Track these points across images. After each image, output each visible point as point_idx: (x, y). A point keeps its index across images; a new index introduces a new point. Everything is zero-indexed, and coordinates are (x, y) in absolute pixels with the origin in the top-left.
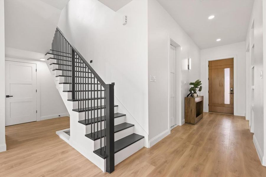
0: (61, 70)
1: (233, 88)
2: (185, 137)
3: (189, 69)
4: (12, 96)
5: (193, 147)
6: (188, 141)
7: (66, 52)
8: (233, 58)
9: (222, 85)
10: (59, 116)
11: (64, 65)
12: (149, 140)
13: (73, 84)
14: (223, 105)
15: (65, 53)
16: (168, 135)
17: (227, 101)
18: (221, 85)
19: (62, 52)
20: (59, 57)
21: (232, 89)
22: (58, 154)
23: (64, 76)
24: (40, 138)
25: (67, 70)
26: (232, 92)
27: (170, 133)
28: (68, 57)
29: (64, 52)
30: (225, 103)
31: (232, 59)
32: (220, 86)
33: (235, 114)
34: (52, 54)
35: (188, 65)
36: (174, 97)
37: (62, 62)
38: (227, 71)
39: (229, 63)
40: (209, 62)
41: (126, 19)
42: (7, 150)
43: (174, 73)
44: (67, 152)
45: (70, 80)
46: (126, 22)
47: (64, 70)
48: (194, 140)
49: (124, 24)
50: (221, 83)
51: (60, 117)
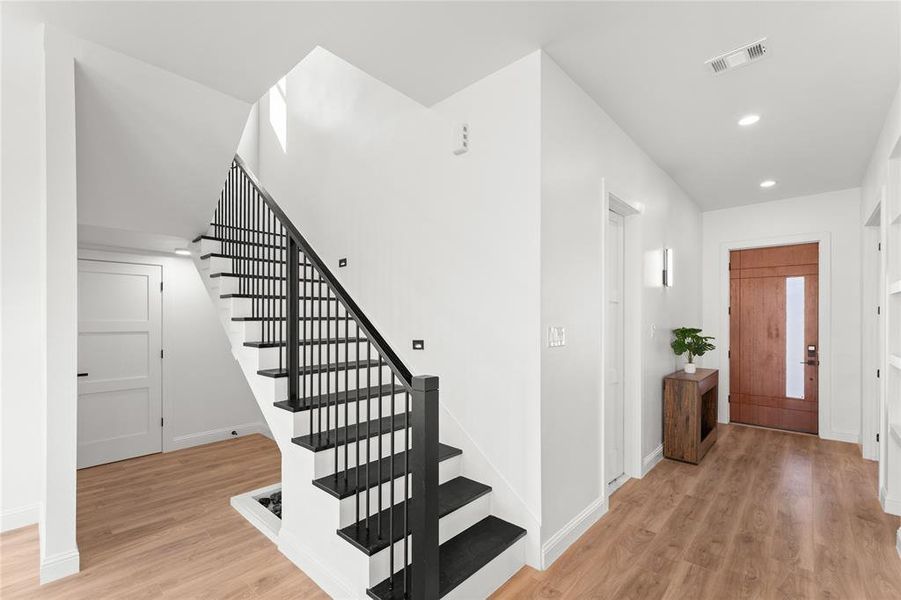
0: (248, 296)
1: (816, 346)
2: (658, 526)
3: (665, 282)
4: (86, 375)
5: (691, 568)
6: (671, 546)
7: (266, 231)
8: (818, 243)
9: (777, 334)
10: (234, 433)
11: (258, 277)
12: (543, 540)
13: (293, 344)
14: (781, 400)
15: (264, 233)
16: (602, 519)
17: (795, 389)
18: (774, 333)
19: (254, 231)
20: (243, 250)
21: (812, 348)
22: (247, 586)
23: (258, 319)
24: (180, 522)
25: (269, 297)
26: (813, 359)
27: (606, 510)
28: (275, 247)
29: (261, 230)
30: (788, 395)
31: (814, 247)
32: (770, 335)
33: (824, 434)
34: (215, 239)
35: (664, 273)
36: (617, 383)
37: (251, 267)
38: (795, 286)
39: (804, 258)
40: (731, 252)
41: (465, 137)
42: (82, 568)
43: (617, 303)
44: (277, 581)
45: (281, 331)
46: (465, 144)
47: (258, 297)
48: (690, 541)
49: (458, 153)
50: (774, 328)
51: (235, 436)
